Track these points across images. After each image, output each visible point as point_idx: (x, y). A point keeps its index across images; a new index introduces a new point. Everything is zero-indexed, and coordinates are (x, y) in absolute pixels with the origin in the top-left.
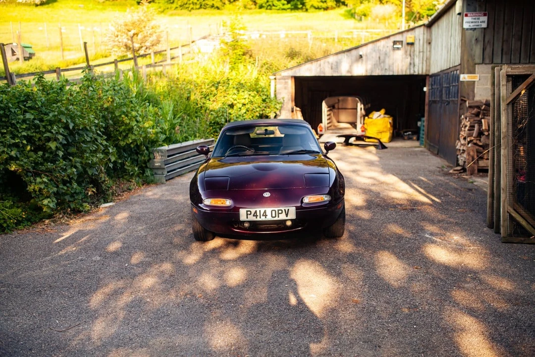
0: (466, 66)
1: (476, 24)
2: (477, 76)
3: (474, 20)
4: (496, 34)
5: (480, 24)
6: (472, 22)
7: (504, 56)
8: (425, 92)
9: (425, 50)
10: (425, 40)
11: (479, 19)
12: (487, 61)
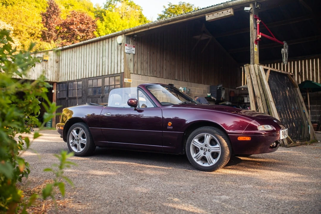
0: (126, 74)
1: (131, 51)
2: (131, 80)
3: (129, 49)
4: (138, 58)
5: (132, 51)
6: (129, 50)
7: (142, 71)
8: (53, 93)
9: (54, 66)
10: (54, 60)
11: (131, 48)
12: (135, 73)
